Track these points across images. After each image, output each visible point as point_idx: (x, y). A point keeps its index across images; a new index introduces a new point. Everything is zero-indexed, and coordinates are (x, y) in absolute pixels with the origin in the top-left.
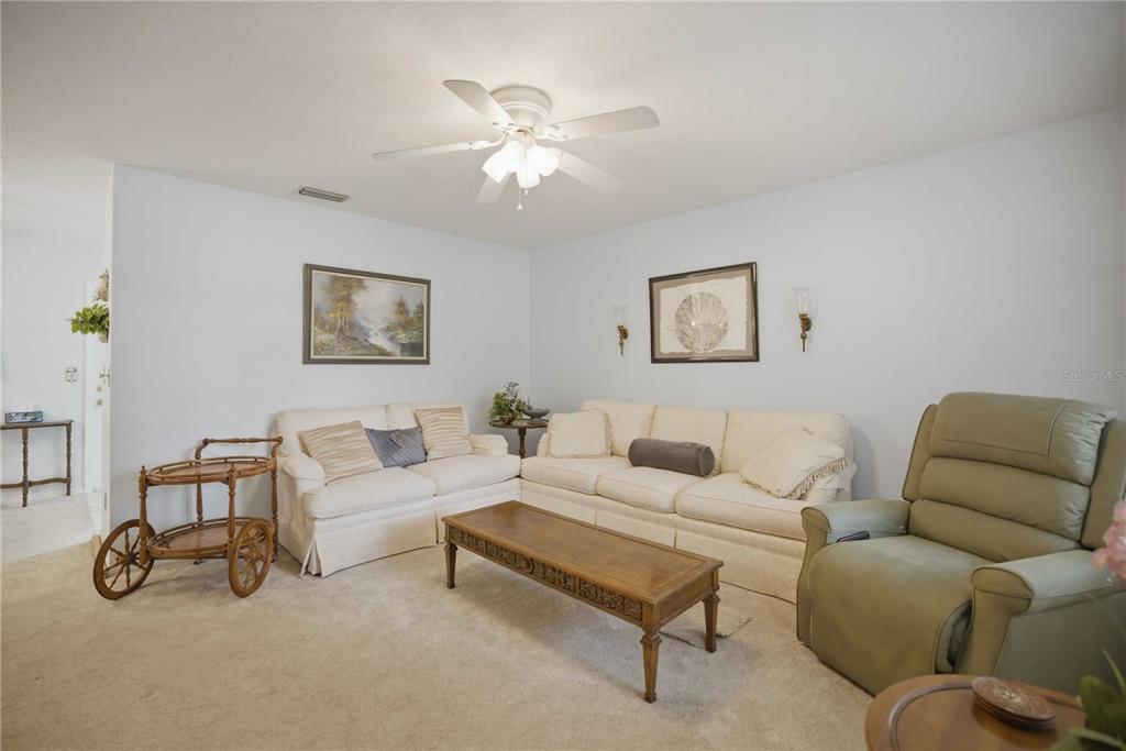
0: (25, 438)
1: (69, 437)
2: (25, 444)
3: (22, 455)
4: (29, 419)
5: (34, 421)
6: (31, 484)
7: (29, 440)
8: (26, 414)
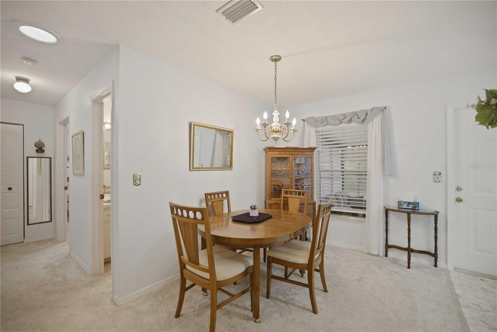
0: (409, 220)
1: (436, 223)
2: (409, 225)
3: (407, 232)
4: (411, 207)
5: (414, 208)
6: (413, 251)
7: (411, 222)
8: (409, 203)
